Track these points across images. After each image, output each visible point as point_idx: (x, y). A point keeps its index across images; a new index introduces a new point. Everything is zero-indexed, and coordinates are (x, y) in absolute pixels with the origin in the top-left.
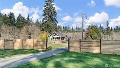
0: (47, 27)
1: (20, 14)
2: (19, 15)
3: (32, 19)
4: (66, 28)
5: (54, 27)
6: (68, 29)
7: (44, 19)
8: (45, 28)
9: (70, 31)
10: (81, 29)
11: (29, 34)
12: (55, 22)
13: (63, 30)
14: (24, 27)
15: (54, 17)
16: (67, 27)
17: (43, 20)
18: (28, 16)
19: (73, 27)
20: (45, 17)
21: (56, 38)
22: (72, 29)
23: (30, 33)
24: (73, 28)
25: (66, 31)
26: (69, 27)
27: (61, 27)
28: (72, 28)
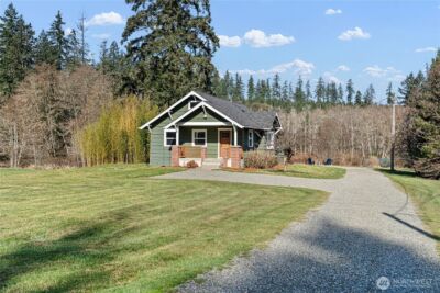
0: (155, 68)
1: (11, 6)
2: (7, 14)
3: (78, 37)
4: (264, 87)
5: (195, 69)
6: (278, 94)
7: (134, 24)
8: (142, 76)
9: (286, 105)
10: (346, 94)
11: (59, 120)
12: (201, 43)
13: (251, 101)
14: (32, 78)
15: (193, 12)
16: (272, 83)
17: (129, 30)
18: (59, 17)
19: (300, 83)
20: (140, 8)
21: (202, 135)
22: (299, 95)
23: (66, 112)
24: (304, 89)
25: (266, 105)
26: (281, 83)
27: (239, 82)
28: (299, 90)
